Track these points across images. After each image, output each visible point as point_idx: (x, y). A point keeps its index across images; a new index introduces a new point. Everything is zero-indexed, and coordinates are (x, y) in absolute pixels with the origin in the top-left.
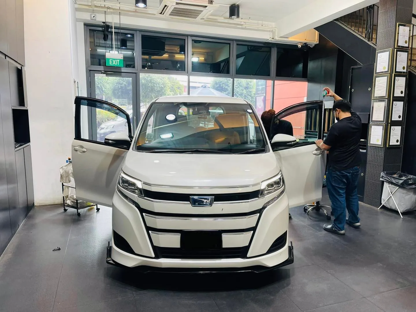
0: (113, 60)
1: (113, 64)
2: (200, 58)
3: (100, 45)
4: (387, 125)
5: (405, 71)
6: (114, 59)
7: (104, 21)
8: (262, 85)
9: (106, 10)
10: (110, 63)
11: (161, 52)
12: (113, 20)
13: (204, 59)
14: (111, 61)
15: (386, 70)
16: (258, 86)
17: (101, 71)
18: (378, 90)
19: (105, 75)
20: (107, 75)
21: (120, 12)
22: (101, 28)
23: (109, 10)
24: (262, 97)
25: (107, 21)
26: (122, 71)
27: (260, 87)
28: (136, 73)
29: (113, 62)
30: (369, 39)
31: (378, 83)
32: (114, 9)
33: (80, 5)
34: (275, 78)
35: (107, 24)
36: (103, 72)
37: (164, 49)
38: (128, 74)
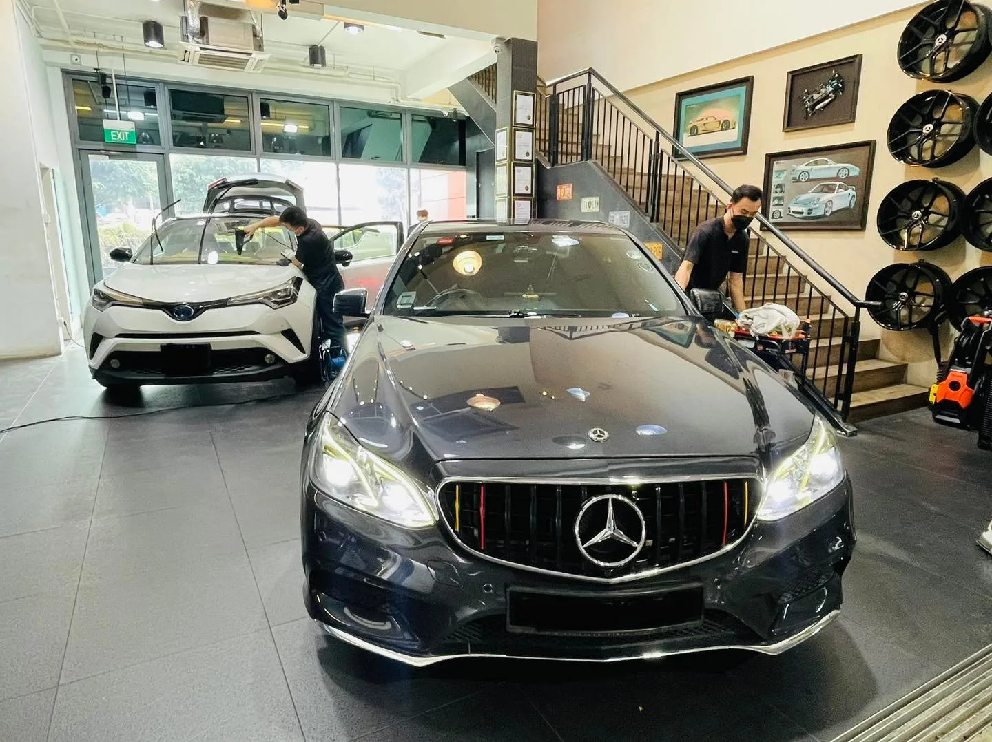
0: (118, 133)
1: (119, 139)
2: (300, 127)
6: (119, 131)
7: (96, 66)
9: (97, 49)
10: (113, 138)
12: (112, 66)
13: (307, 127)
14: (114, 134)
17: (100, 150)
19: (107, 156)
20: (111, 157)
21: (124, 53)
22: (93, 78)
23: (102, 50)
25: (100, 67)
26: (138, 151)
28: (163, 154)
29: (118, 136)
32: (111, 48)
33: (47, 41)
34: (411, 165)
35: (103, 71)
36: (104, 152)
37: (222, 112)
38: (148, 156)
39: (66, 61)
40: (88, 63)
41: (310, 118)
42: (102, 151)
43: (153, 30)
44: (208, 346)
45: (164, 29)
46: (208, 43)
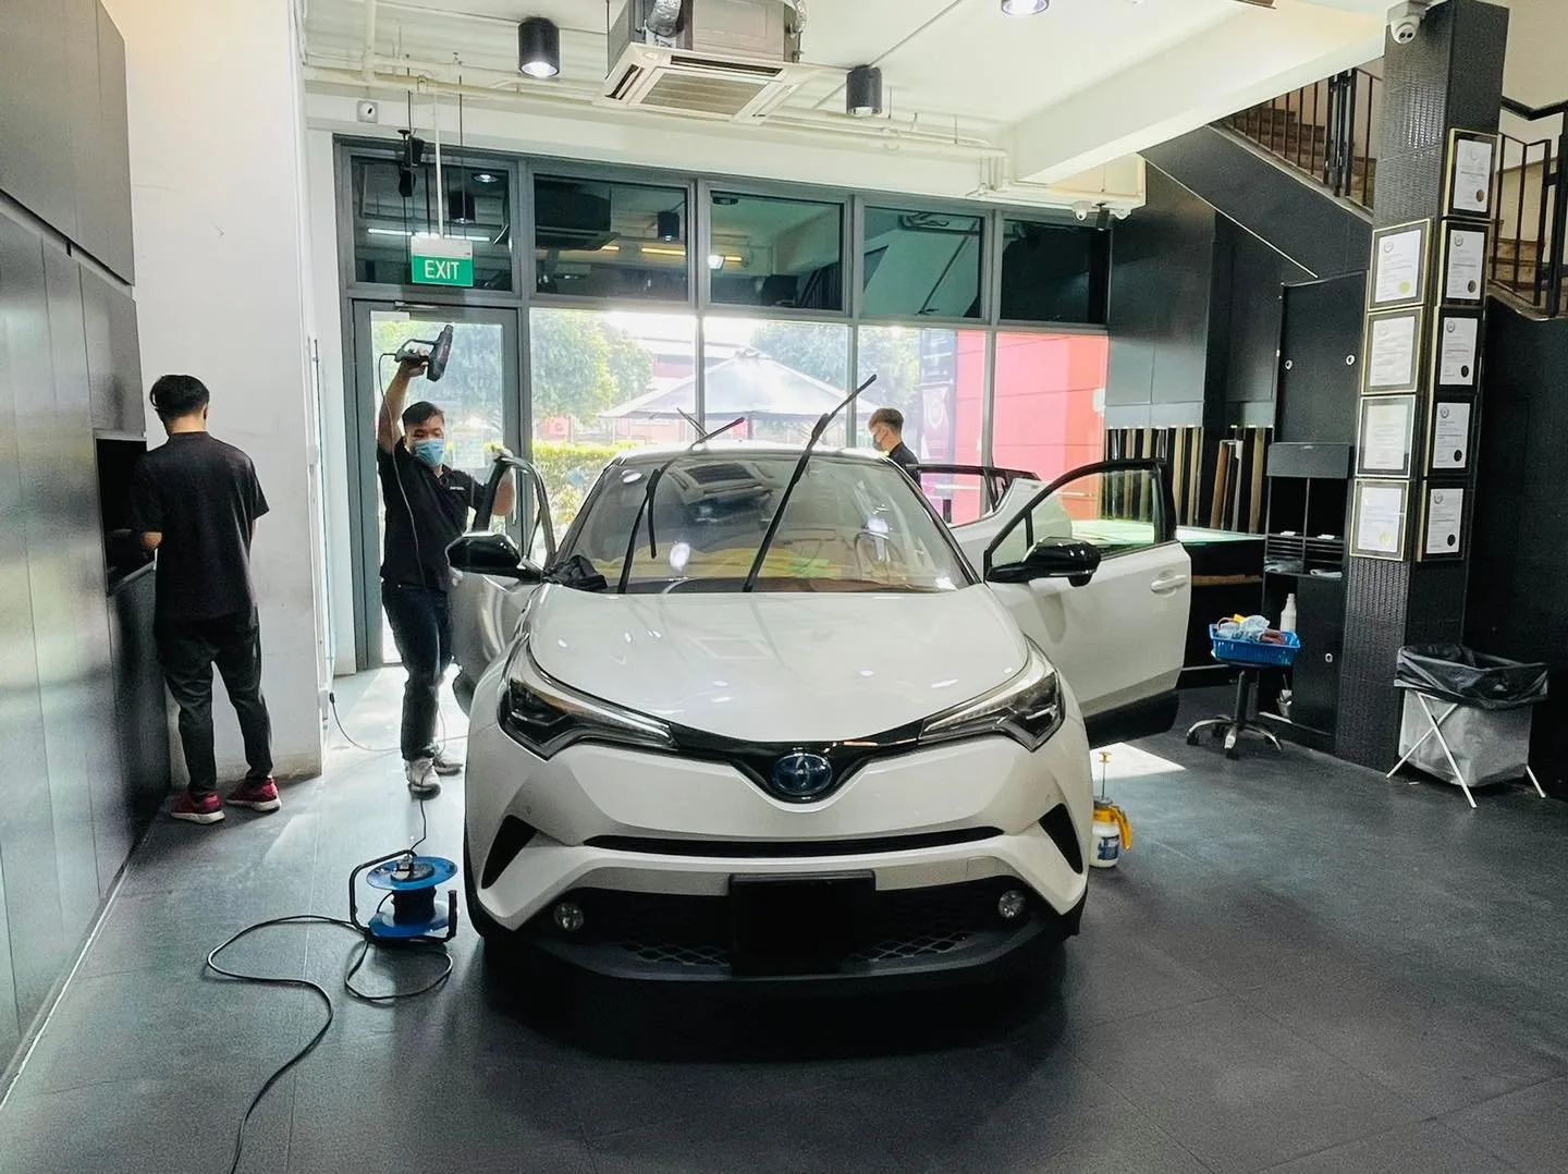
0: (437, 263)
1: (438, 276)
2: (727, 258)
3: (382, 213)
4: (1419, 484)
5: (1476, 295)
6: (441, 260)
7: (405, 126)
8: (941, 349)
9: (412, 87)
10: (426, 274)
11: (595, 235)
12: (439, 125)
13: (740, 259)
14: (430, 265)
15: (1412, 293)
16: (929, 354)
17: (393, 302)
18: (1381, 364)
19: (408, 314)
20: (415, 315)
21: (462, 95)
22: (393, 153)
23: (423, 88)
24: (944, 391)
25: (415, 127)
26: (468, 303)
27: (936, 358)
28: (515, 309)
29: (437, 270)
30: (1338, 187)
31: (1382, 339)
32: (440, 84)
33: (323, 72)
34: (999, 324)
35: (416, 136)
36: (401, 304)
37: (606, 225)
38: (487, 312)
39: (348, 117)
40: (389, 121)
41: (744, 242)
42: (398, 304)
43: (538, 36)
44: (865, 881)
45: (562, 37)
46: (689, 46)
